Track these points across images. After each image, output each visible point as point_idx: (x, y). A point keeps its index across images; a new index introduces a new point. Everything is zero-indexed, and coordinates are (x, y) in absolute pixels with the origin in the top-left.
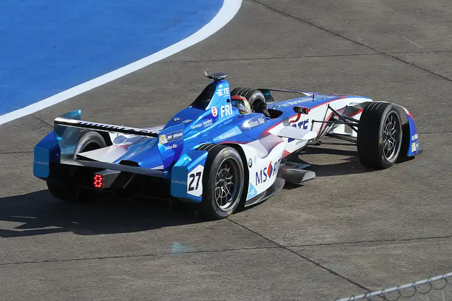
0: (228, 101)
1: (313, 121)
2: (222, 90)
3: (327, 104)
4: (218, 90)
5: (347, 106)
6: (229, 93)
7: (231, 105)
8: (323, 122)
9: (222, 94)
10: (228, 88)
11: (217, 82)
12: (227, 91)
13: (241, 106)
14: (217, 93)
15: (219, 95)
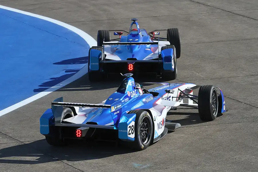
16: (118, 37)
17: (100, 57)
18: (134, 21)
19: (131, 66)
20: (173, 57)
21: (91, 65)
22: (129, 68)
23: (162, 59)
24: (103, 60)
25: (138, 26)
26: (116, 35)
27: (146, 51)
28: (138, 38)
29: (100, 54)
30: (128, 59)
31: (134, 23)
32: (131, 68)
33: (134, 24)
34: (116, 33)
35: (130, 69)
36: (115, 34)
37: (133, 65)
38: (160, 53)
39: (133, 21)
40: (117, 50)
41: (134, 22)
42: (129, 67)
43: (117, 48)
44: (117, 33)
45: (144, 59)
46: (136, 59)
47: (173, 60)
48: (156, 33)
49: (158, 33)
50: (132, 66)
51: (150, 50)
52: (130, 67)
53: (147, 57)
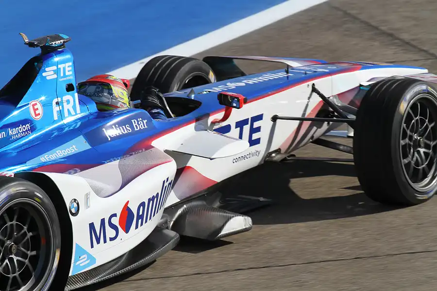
0: (70, 88)
1: (275, 119)
2: (55, 68)
3: (311, 83)
4: (47, 69)
5: (361, 85)
6: (71, 73)
7: (76, 95)
8: (302, 120)
9: (55, 76)
10: (71, 64)
11: (48, 52)
12: (67, 69)
13: (105, 96)
14: (44, 74)
15: (48, 78)
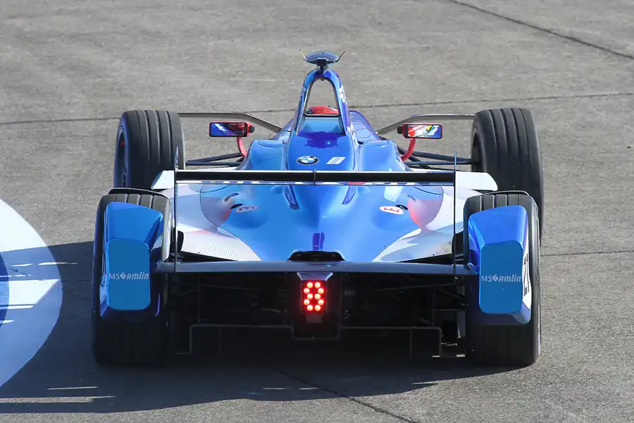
16: (228, 146)
17: (156, 246)
18: (322, 63)
19: (314, 291)
20: (526, 251)
21: (111, 281)
22: (306, 302)
23: (472, 257)
24: (171, 259)
25: (340, 90)
26: (222, 135)
27: (382, 220)
28: (345, 152)
29: (158, 229)
30: (297, 257)
31: (319, 75)
32: (314, 302)
33: (319, 82)
34: (221, 128)
35: (310, 308)
36: (214, 132)
37: (323, 284)
38: (459, 230)
39: (315, 67)
40: (237, 210)
41: (322, 68)
42: (305, 296)
43: (237, 199)
44: (225, 125)
45: (378, 260)
46: (337, 257)
47: (528, 263)
48: (420, 131)
49: (432, 133)
50: (321, 291)
51: (401, 212)
52: (310, 296)
53: (391, 249)
